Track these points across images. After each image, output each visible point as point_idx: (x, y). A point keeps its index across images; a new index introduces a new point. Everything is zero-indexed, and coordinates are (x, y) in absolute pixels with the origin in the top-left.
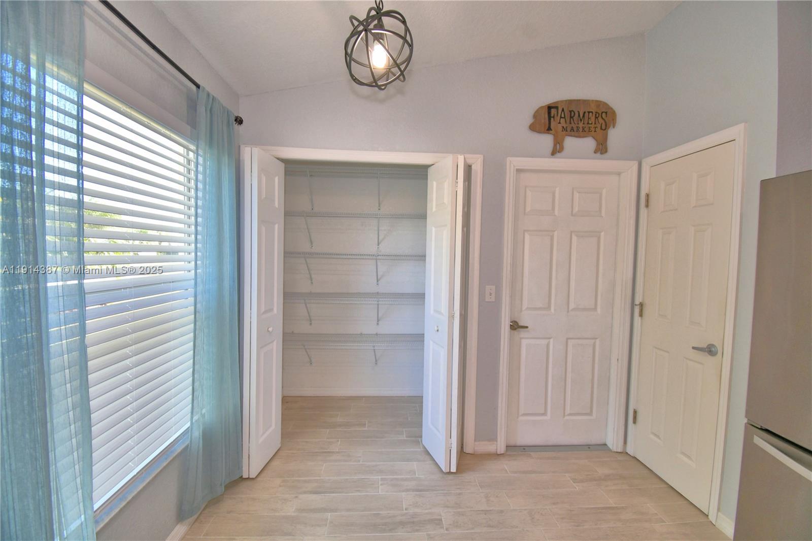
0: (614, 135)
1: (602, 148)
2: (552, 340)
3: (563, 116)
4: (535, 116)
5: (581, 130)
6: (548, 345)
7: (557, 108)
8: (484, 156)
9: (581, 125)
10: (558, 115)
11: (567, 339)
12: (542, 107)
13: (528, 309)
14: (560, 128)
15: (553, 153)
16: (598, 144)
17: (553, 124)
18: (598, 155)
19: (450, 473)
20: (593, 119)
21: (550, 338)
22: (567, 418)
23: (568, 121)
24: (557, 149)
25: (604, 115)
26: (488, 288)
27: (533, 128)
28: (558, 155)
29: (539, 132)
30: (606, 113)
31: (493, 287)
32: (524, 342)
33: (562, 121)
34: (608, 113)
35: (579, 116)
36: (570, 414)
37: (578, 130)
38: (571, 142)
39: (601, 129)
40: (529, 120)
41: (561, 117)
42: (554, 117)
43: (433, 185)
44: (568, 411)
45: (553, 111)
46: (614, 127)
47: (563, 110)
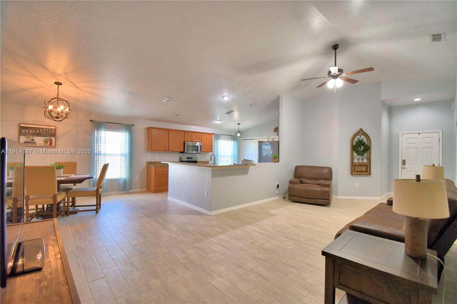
15: (277, 135)
17: (277, 130)
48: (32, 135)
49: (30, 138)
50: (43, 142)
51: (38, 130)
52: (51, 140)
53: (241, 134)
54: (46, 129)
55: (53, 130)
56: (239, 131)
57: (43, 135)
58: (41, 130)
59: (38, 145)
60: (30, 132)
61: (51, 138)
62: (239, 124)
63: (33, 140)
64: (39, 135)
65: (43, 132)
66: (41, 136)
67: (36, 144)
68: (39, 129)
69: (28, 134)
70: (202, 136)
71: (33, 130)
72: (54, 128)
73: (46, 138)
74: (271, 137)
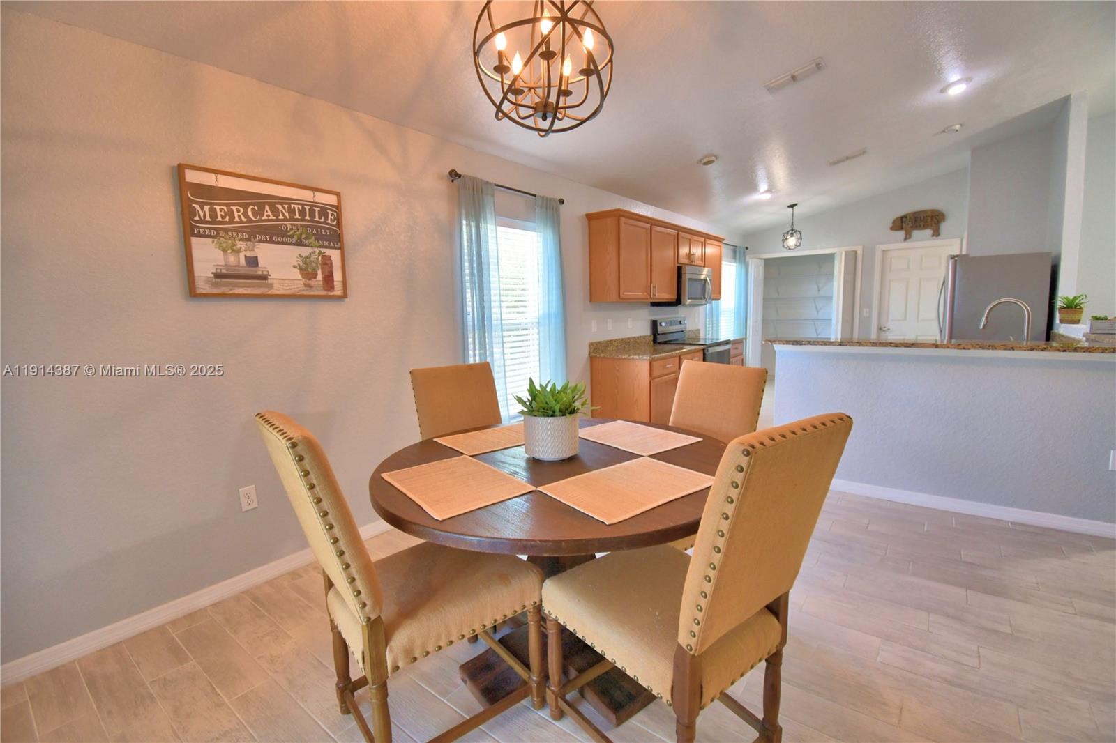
0: (944, 227)
1: (936, 233)
3: (910, 220)
4: (893, 223)
5: (922, 226)
7: (906, 217)
8: (863, 247)
9: (922, 224)
10: (907, 220)
12: (897, 219)
13: (890, 320)
14: (908, 226)
15: (905, 239)
16: (934, 232)
17: (904, 225)
18: (934, 237)
20: (929, 219)
21: (906, 335)
23: (914, 223)
24: (907, 237)
25: (937, 217)
26: (865, 310)
27: (892, 229)
29: (896, 230)
30: (938, 215)
31: (868, 310)
32: (889, 337)
33: (910, 223)
35: (921, 219)
37: (920, 226)
38: (916, 233)
39: (935, 224)
40: (891, 225)
42: (905, 222)
43: (836, 262)
45: (904, 219)
46: (944, 221)
47: (910, 218)
48: (246, 236)
49: (239, 251)
50: (297, 271)
51: (267, 208)
52: (327, 262)
54: (303, 203)
55: (330, 212)
56: (792, 230)
57: (292, 236)
58: (279, 207)
59: (278, 289)
60: (237, 219)
61: (328, 252)
62: (792, 206)
63: (253, 262)
64: (275, 234)
65: (292, 219)
66: (283, 243)
67: (271, 286)
68: (273, 201)
69: (226, 230)
71: (245, 206)
72: (332, 200)
73: (305, 251)
74: (877, 246)
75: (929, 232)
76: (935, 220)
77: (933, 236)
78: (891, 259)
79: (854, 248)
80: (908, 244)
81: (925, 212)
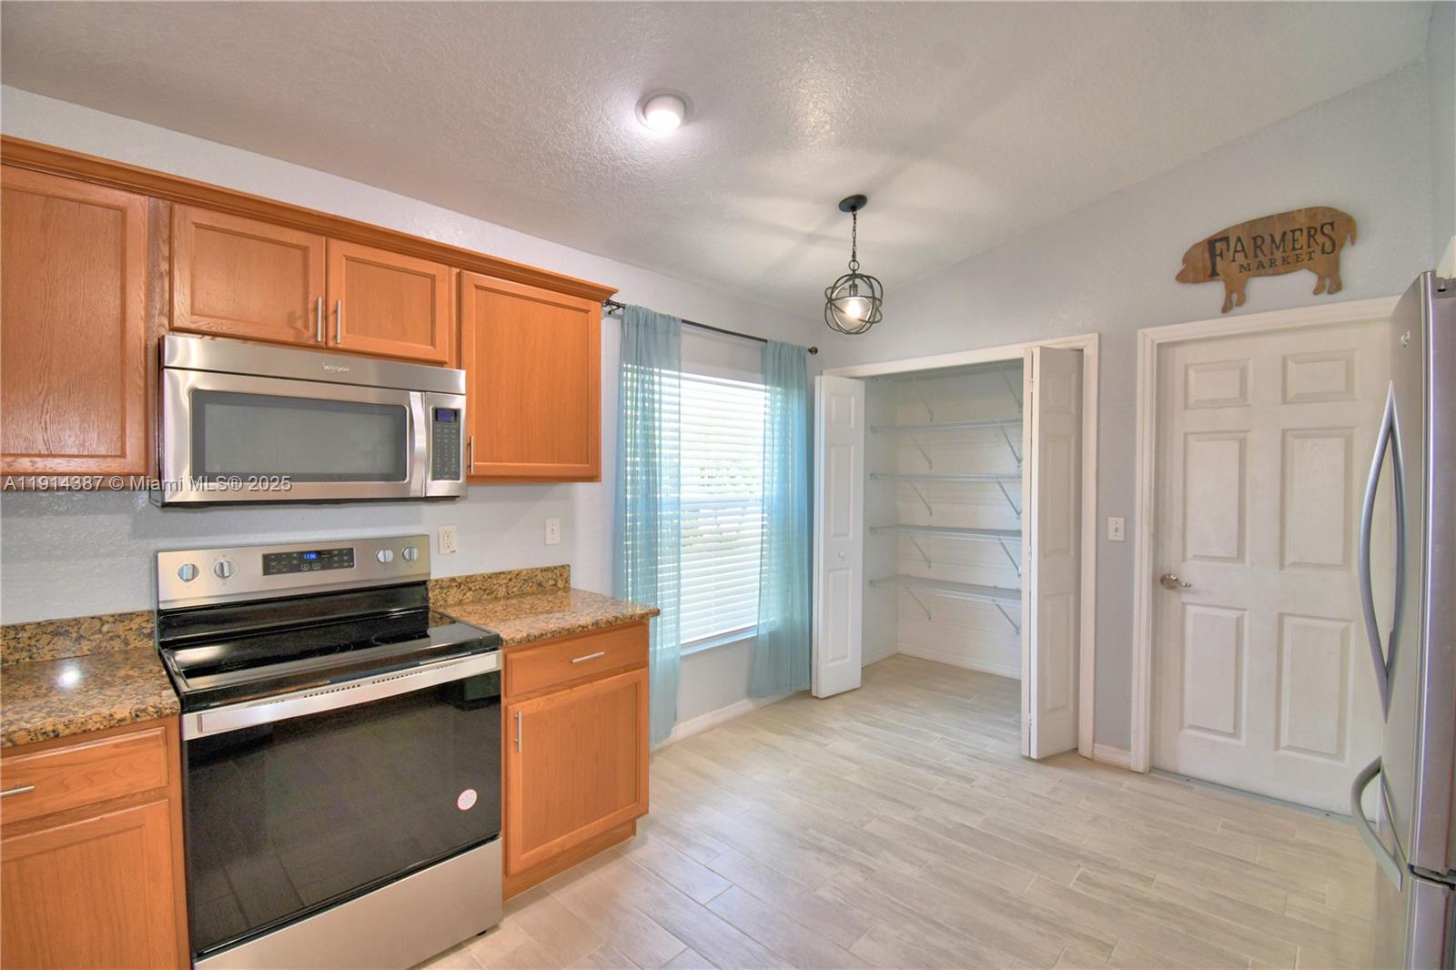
1: (1331, 282)
2: (1247, 613)
3: (1239, 248)
4: (1185, 260)
5: (1279, 262)
6: (1239, 622)
7: (1226, 239)
8: (1100, 335)
9: (1278, 255)
10: (1228, 249)
11: (1281, 616)
12: (1197, 246)
13: (1196, 557)
14: (1235, 266)
15: (1226, 309)
16: (1321, 278)
18: (1324, 296)
19: (1029, 758)
20: (1302, 239)
21: (1245, 610)
22: (1282, 752)
23: (1251, 254)
24: (1234, 302)
25: (1327, 229)
26: (1110, 520)
27: (1182, 278)
28: (1236, 310)
29: (1196, 281)
30: (1332, 224)
31: (1121, 520)
32: (1191, 610)
33: (1240, 257)
34: (1335, 225)
35: (1273, 241)
36: (1290, 748)
37: (1272, 264)
38: (1259, 286)
39: (1323, 252)
41: (1236, 251)
42: (1221, 255)
44: (1285, 741)
45: (1218, 246)
46: (1353, 243)
47: (1239, 239)
53: (875, 302)
56: (854, 275)
62: (854, 204)
70: (471, 297)
74: (1140, 333)
75: (1303, 280)
76: (1320, 238)
77: (1317, 291)
78: (1186, 368)
79: (1076, 341)
80: (1237, 322)
81: (1284, 217)
